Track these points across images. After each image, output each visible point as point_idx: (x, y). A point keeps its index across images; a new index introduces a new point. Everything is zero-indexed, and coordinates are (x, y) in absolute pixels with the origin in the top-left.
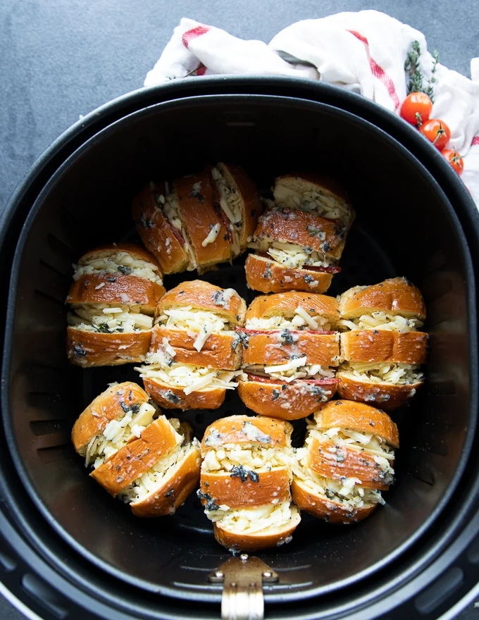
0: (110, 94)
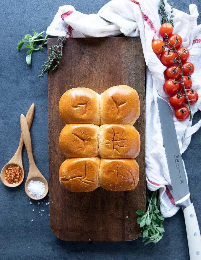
0: (30, 17)
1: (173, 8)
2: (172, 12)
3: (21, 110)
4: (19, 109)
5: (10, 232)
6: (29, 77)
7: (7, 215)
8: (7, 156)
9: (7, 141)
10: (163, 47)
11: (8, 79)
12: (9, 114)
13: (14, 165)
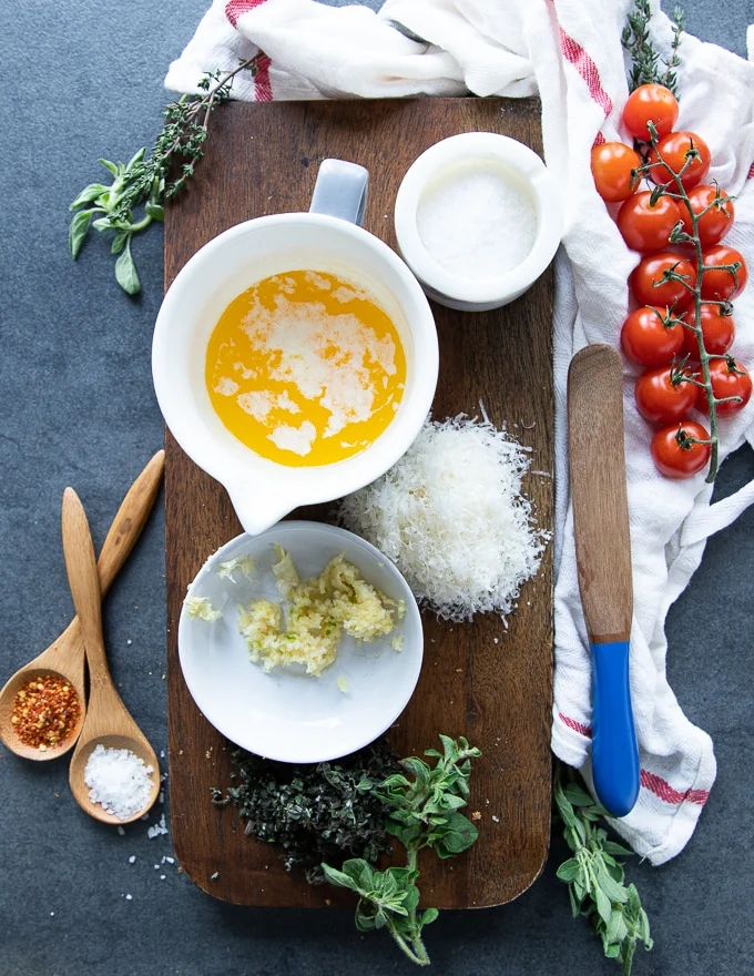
0: (107, 111)
1: (681, 28)
2: (675, 45)
3: (76, 468)
4: (67, 468)
5: (47, 939)
6: (105, 339)
7: (31, 876)
8: (26, 651)
9: (25, 592)
10: (633, 174)
11: (26, 350)
12: (30, 487)
13: (53, 677)
